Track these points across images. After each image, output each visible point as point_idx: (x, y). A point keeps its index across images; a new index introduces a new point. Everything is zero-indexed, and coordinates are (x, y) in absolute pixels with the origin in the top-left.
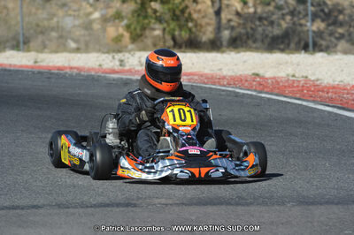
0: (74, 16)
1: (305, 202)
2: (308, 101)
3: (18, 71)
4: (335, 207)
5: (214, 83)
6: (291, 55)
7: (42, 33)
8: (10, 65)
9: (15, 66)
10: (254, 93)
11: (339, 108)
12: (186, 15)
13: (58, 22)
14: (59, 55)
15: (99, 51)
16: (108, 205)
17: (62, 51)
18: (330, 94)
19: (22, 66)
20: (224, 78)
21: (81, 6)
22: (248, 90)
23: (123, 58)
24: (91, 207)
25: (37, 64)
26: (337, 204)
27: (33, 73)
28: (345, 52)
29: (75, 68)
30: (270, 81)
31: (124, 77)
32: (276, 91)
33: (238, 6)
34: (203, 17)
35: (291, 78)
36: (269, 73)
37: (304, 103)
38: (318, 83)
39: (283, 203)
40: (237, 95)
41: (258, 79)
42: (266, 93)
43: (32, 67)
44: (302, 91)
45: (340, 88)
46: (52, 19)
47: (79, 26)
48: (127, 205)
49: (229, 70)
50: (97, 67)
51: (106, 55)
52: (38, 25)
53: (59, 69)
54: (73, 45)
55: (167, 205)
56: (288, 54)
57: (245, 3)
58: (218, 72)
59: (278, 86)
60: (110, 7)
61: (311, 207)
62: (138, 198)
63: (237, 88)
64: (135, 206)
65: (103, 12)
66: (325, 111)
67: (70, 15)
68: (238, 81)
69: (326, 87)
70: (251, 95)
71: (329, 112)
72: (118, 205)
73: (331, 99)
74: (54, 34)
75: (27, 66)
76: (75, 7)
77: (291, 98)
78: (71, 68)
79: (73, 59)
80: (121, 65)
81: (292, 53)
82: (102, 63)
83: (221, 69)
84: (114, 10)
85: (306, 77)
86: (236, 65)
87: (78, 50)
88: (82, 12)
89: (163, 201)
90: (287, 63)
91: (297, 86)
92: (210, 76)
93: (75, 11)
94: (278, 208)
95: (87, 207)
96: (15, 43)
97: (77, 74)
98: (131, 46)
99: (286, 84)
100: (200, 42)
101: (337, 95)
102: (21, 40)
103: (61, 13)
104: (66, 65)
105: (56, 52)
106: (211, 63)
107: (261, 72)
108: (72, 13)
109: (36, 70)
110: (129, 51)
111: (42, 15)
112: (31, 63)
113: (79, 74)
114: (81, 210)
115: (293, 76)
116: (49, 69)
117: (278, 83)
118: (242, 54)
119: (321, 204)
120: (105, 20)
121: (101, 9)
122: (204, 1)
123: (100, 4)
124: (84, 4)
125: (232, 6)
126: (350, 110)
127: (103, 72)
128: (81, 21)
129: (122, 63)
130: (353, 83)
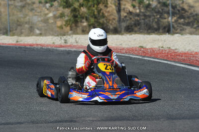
0: (38, 15)
1: (170, 118)
2: (171, 61)
3: (7, 47)
4: (187, 120)
5: (118, 52)
6: (161, 36)
7: (20, 25)
8: (3, 44)
9: (5, 44)
10: (141, 57)
11: (188, 65)
12: (101, 14)
13: (29, 19)
14: (30, 37)
15: (53, 35)
16: (60, 122)
17: (32, 36)
18: (183, 57)
19: (9, 44)
20: (123, 49)
21: (42, 9)
22: (137, 55)
23: (66, 39)
24: (51, 123)
25: (18, 43)
26: (189, 119)
27: (16, 47)
28: (191, 33)
29: (39, 45)
30: (149, 50)
31: (67, 49)
32: (153, 56)
33: (131, 9)
34: (110, 15)
35: (161, 49)
36: (148, 46)
37: (169, 63)
38: (176, 51)
39: (159, 119)
40: (131, 58)
41: (143, 50)
42: (147, 57)
43: (15, 45)
44: (167, 56)
45: (189, 54)
46: (25, 17)
47: (42, 21)
48: (71, 121)
49: (126, 44)
50: (52, 44)
51: (57, 37)
52: (18, 21)
53: (30, 45)
54: (38, 32)
55: (93, 121)
56: (159, 35)
57: (134, 7)
58: (120, 46)
59: (153, 53)
60: (58, 10)
61: (174, 121)
62: (77, 117)
63: (131, 54)
64: (75, 122)
65: (55, 13)
66: (180, 67)
67: (36, 15)
68: (131, 50)
69: (180, 53)
70: (139, 58)
71: (183, 67)
72: (66, 121)
73: (184, 60)
74: (27, 26)
75: (12, 44)
76: (39, 10)
77: (161, 59)
78: (37, 45)
79: (38, 40)
80: (65, 43)
81: (161, 35)
82: (54, 42)
83: (121, 44)
84: (60, 12)
85: (170, 48)
86: (130, 41)
87: (41, 34)
88: (42, 13)
89: (91, 119)
90: (158, 40)
91: (165, 53)
92: (115, 48)
93: (38, 12)
94: (155, 121)
95: (49, 123)
96: (5, 31)
97: (41, 48)
98: (70, 32)
99: (159, 52)
100: (109, 29)
101: (188, 58)
102: (9, 29)
103: (31, 14)
104: (34, 43)
105: (29, 36)
106: (116, 41)
107: (144, 45)
108: (37, 14)
109: (18, 46)
110: (70, 35)
111: (20, 15)
112: (14, 42)
113: (42, 48)
114: (45, 125)
115: (162, 47)
116: (25, 45)
117: (154, 51)
118: (133, 35)
119: (180, 119)
120: (55, 17)
121: (53, 11)
122: (111, 6)
123: (53, 9)
124: (44, 8)
125: (127, 8)
126: (194, 66)
127: (55, 47)
128: (42, 18)
129: (66, 42)
130: (196, 51)
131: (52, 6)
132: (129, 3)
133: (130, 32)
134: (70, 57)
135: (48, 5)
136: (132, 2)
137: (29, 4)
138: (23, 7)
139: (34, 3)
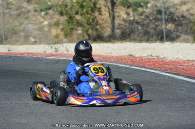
0: (34, 24)
2: (158, 70)
5: (106, 61)
7: (15, 33)
10: (128, 66)
12: (95, 22)
13: (24, 27)
18: (170, 66)
20: (113, 57)
21: (37, 18)
22: (125, 64)
23: (57, 47)
25: (10, 52)
27: (6, 57)
29: (30, 53)
30: (138, 59)
31: (57, 58)
32: (141, 65)
33: (125, 16)
34: (105, 23)
35: (150, 57)
36: (138, 55)
37: (155, 72)
38: (164, 60)
40: (118, 67)
41: (131, 58)
42: (135, 66)
43: (7, 53)
44: (155, 64)
45: (177, 63)
46: (21, 25)
47: (36, 29)
49: (116, 53)
50: (43, 52)
51: (48, 46)
52: (13, 29)
53: (22, 54)
54: (33, 40)
56: (150, 43)
57: (128, 14)
58: (110, 54)
59: (142, 62)
60: (53, 18)
63: (119, 63)
65: (50, 21)
67: (31, 23)
68: (120, 59)
69: (168, 62)
70: (126, 67)
71: (168, 76)
73: (171, 69)
74: (22, 34)
75: (4, 53)
76: (34, 19)
78: (28, 53)
79: (30, 48)
81: (152, 43)
82: (46, 50)
83: (111, 53)
84: (55, 20)
85: (158, 56)
86: (120, 50)
87: (35, 43)
88: (38, 21)
90: (148, 48)
91: (153, 62)
92: (105, 57)
93: (33, 21)
98: (65, 40)
99: (147, 61)
101: (175, 67)
102: (4, 37)
103: (26, 22)
104: (26, 52)
105: (21, 44)
106: (106, 49)
107: (133, 54)
110: (62, 43)
111: (16, 23)
112: (6, 51)
113: (32, 57)
115: (151, 56)
116: (16, 54)
117: (142, 60)
118: (124, 43)
120: (50, 25)
121: (48, 19)
122: (105, 14)
123: (48, 17)
124: (39, 17)
125: (121, 16)
126: (180, 75)
127: (45, 56)
128: (37, 26)
129: (56, 50)
130: (184, 59)
131: (47, 14)
132: (123, 11)
133: (124, 39)
134: (58, 66)
135: (43, 13)
136: (126, 10)
137: (24, 13)
138: (19, 15)
139: (29, 11)
